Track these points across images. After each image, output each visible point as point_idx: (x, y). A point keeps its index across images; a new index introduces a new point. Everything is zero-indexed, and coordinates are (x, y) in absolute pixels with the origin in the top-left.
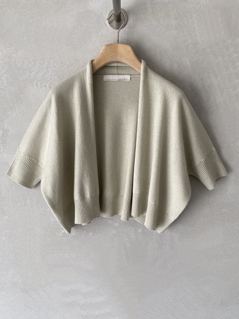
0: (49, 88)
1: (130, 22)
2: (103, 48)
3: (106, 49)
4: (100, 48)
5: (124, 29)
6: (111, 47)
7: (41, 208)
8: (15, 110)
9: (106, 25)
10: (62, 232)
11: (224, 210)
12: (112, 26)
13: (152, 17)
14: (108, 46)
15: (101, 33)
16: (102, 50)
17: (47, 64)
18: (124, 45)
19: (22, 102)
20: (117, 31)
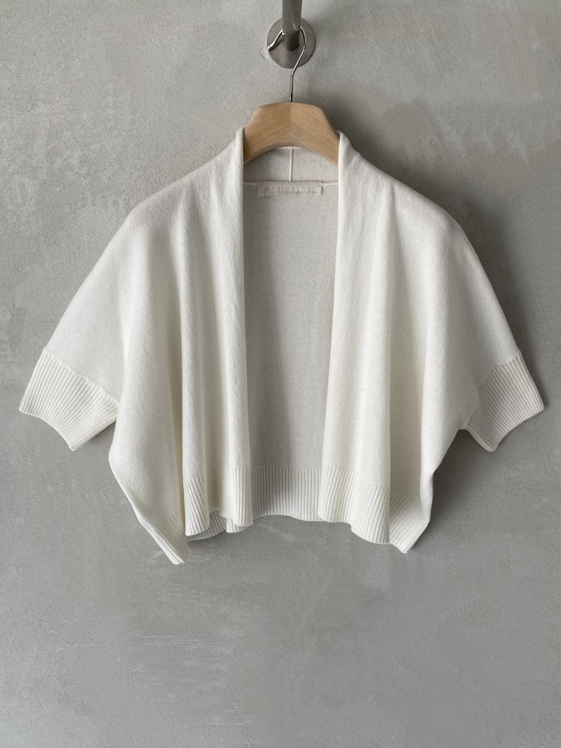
0: (124, 208)
1: (322, 49)
2: (256, 113)
3: (262, 117)
4: (249, 113)
5: (307, 65)
6: (275, 111)
7: (105, 497)
8: (41, 260)
9: (264, 58)
10: (156, 556)
11: (545, 499)
12: (277, 61)
13: (374, 37)
14: (267, 107)
15: (252, 76)
16: (252, 119)
17: (120, 150)
18: (305, 105)
19: (58, 242)
20: (290, 71)
